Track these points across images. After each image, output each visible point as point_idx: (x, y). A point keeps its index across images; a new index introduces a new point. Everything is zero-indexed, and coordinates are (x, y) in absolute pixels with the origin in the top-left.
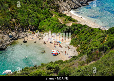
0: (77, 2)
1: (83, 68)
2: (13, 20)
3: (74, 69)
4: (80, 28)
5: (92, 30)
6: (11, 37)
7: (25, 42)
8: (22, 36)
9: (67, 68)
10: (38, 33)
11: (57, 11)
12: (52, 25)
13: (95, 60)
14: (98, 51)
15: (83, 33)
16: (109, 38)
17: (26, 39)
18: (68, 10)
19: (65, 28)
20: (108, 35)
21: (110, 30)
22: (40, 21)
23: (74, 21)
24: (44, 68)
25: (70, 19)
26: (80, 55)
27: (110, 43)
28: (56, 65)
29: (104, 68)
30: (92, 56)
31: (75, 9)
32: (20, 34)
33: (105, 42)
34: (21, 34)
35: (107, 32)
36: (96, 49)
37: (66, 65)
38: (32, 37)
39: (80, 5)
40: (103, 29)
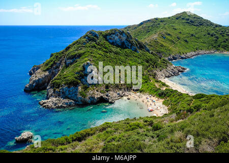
0: (171, 72)
1: (172, 124)
3: (165, 124)
4: (172, 92)
5: (181, 94)
6: (119, 94)
7: (129, 99)
8: (127, 94)
9: (159, 122)
10: (139, 93)
11: (154, 78)
12: (150, 88)
13: (183, 119)
14: (185, 112)
15: (173, 96)
16: (195, 103)
17: (129, 97)
18: (163, 78)
19: (159, 92)
20: (194, 100)
21: (196, 96)
23: (167, 86)
24: (142, 121)
25: (164, 85)
26: (170, 114)
27: (196, 106)
28: (151, 119)
29: (190, 127)
30: (180, 115)
31: (168, 77)
33: (191, 105)
34: (126, 93)
35: (194, 97)
36: (184, 110)
37: (159, 120)
38: (134, 95)
39: (172, 74)
40: (191, 94)
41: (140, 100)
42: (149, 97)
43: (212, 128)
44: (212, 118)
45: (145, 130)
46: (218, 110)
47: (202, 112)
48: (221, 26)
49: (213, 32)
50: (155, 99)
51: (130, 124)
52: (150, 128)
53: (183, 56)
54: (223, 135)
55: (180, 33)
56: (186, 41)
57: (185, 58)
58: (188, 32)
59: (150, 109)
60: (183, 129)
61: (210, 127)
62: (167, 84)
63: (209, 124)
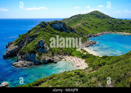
0: (89, 44)
1: (91, 73)
2: (61, 50)
3: (86, 73)
4: (89, 55)
5: (95, 56)
6: (59, 57)
9: (83, 73)
10: (71, 56)
12: (77, 54)
13: (96, 70)
14: (97, 66)
15: (90, 57)
16: (102, 61)
17: (66, 59)
18: (84, 47)
19: (83, 55)
20: (102, 59)
21: (103, 57)
22: (72, 51)
23: (87, 52)
24: (73, 72)
25: (85, 51)
26: (89, 67)
27: (103, 63)
28: (79, 71)
29: (100, 74)
30: (95, 68)
31: (87, 47)
32: (64, 57)
33: (100, 62)
35: (102, 58)
36: (96, 65)
37: (83, 71)
38: (68, 58)
39: (90, 45)
41: (72, 60)
42: (77, 59)
43: (112, 74)
44: (112, 69)
45: (75, 77)
46: (115, 64)
47: (106, 66)
48: (114, 18)
49: (110, 21)
50: (80, 59)
51: (67, 74)
52: (78, 76)
53: (95, 35)
54: (118, 78)
55: (93, 22)
56: (96, 27)
57: (96, 36)
58: (97, 22)
59: (78, 65)
60: (96, 76)
61: (111, 74)
62: (87, 51)
63: (111, 72)
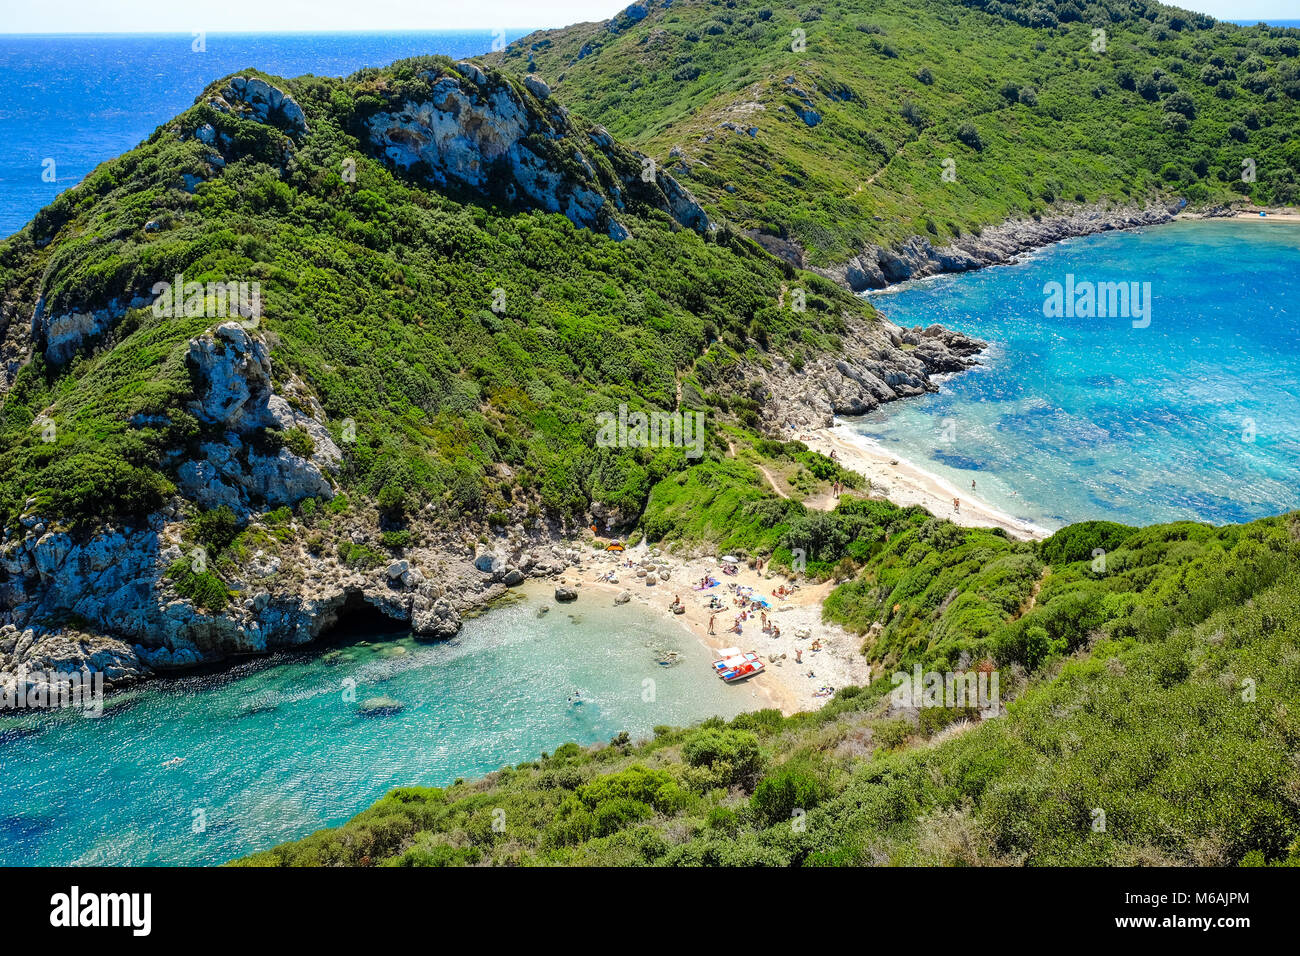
0: (871, 378)
1: (899, 759)
2: (504, 470)
3: (847, 764)
4: (885, 523)
5: (957, 536)
6: (485, 565)
7: (565, 598)
8: (551, 563)
9: (803, 756)
10: (643, 547)
11: (751, 423)
12: (723, 505)
13: (972, 716)
14: (989, 662)
15: (900, 551)
16: (1055, 591)
17: (571, 577)
18: (817, 421)
19: (795, 526)
20: (1047, 571)
21: (1062, 538)
22: (655, 478)
23: (852, 481)
24: (674, 754)
25: (827, 471)
27: (1062, 617)
28: (743, 736)
29: (1027, 767)
31: (858, 411)
32: (540, 551)
33: (1031, 609)
34: (547, 554)
35: (1046, 552)
36: (979, 653)
37: (802, 739)
38: (605, 568)
39: (885, 389)
40: (1022, 532)
41: (656, 601)
42: (717, 574)
43: (1178, 764)
44: (1178, 691)
45: (701, 823)
46: (1214, 631)
47: (1105, 654)
48: (1206, 24)
49: (1156, 65)
50: (760, 584)
51: (587, 789)
52: (737, 802)
53: (953, 251)
54: (1259, 806)
55: (926, 79)
56: (970, 140)
57: (971, 266)
58: (978, 71)
59: (735, 662)
60: (977, 790)
61: (1160, 761)
62: (847, 463)
63: (1159, 735)
